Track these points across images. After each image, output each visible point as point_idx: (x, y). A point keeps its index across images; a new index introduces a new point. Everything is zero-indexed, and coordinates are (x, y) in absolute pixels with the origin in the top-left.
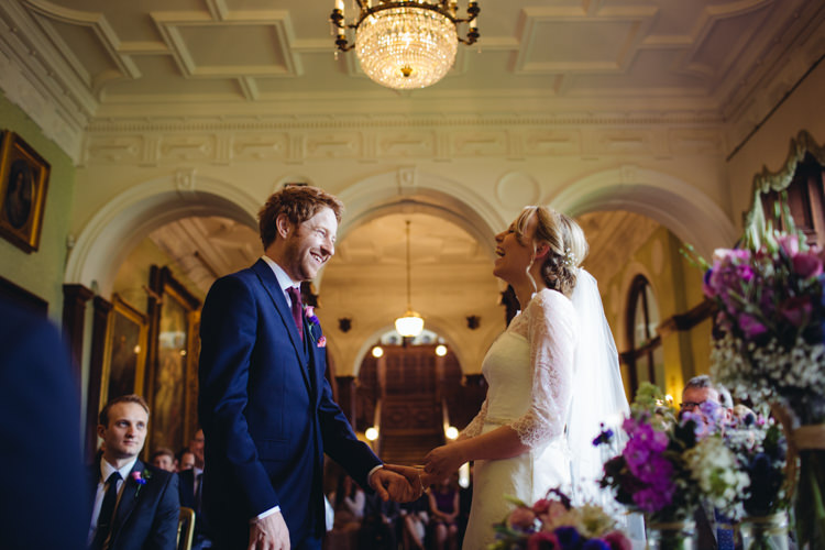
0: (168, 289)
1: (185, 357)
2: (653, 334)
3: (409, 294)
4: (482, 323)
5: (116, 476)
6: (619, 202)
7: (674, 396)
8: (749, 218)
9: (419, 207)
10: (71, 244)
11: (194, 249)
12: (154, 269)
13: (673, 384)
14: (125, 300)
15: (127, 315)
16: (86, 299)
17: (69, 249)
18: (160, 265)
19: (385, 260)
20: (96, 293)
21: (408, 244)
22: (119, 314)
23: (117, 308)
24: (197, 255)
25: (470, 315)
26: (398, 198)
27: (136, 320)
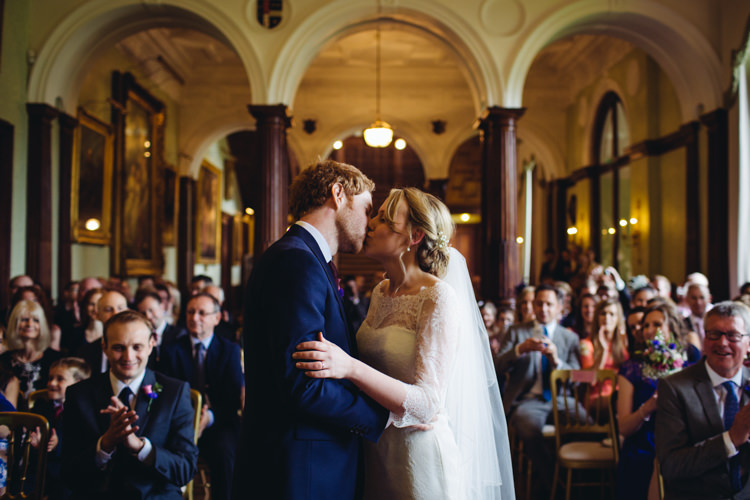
0: (133, 95)
1: (149, 159)
2: (621, 153)
3: (378, 96)
4: (448, 128)
5: (127, 391)
6: (603, 27)
7: (639, 219)
8: (739, 57)
9: (397, 26)
10: (32, 60)
11: (158, 52)
12: (116, 75)
13: (639, 206)
14: (90, 112)
15: (92, 126)
16: (51, 118)
17: (30, 66)
18: (122, 69)
19: (352, 62)
20: (61, 109)
21: (378, 49)
22: (85, 129)
23: (83, 122)
24: (160, 59)
25: (435, 119)
26: (376, 16)
27: (101, 131)
